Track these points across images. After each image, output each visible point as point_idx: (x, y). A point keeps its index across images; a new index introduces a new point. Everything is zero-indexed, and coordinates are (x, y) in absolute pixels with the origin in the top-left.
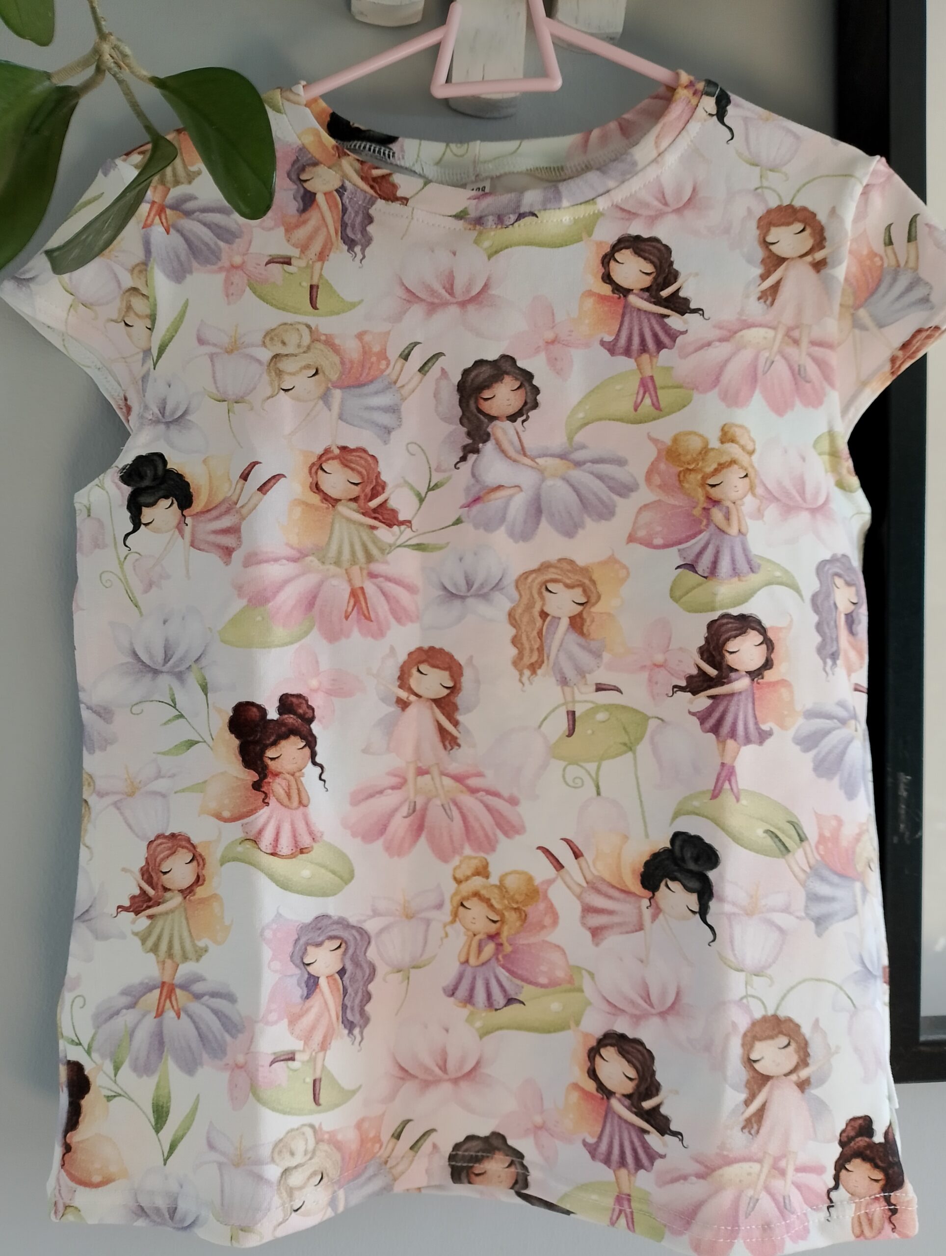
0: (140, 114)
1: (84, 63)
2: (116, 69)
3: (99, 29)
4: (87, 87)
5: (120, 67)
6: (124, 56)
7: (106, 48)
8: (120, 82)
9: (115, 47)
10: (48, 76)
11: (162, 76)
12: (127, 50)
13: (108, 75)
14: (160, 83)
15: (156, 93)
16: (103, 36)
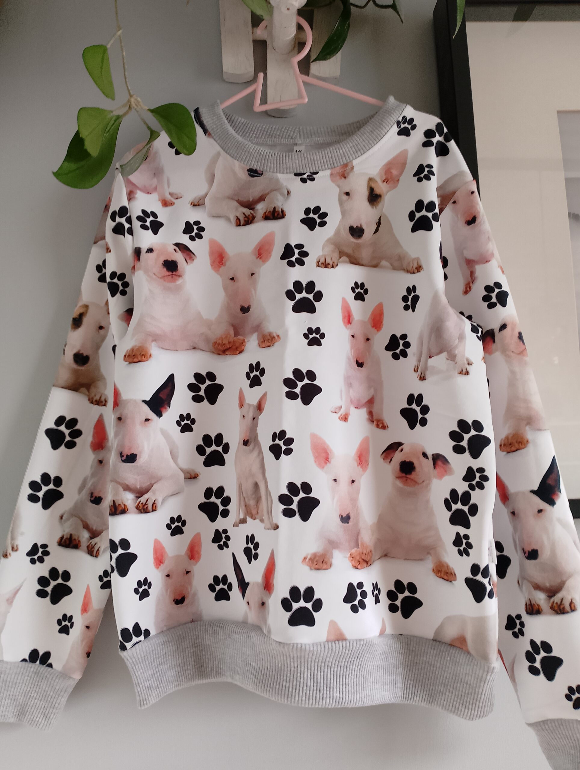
0: (145, 123)
1: (124, 106)
2: (136, 107)
3: (130, 93)
4: (125, 114)
5: (137, 106)
6: (138, 102)
7: (132, 100)
8: (137, 112)
9: (136, 99)
10: (112, 112)
11: (152, 108)
12: (139, 99)
13: (133, 110)
14: (152, 111)
15: (150, 114)
16: (131, 96)
